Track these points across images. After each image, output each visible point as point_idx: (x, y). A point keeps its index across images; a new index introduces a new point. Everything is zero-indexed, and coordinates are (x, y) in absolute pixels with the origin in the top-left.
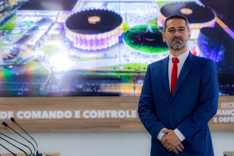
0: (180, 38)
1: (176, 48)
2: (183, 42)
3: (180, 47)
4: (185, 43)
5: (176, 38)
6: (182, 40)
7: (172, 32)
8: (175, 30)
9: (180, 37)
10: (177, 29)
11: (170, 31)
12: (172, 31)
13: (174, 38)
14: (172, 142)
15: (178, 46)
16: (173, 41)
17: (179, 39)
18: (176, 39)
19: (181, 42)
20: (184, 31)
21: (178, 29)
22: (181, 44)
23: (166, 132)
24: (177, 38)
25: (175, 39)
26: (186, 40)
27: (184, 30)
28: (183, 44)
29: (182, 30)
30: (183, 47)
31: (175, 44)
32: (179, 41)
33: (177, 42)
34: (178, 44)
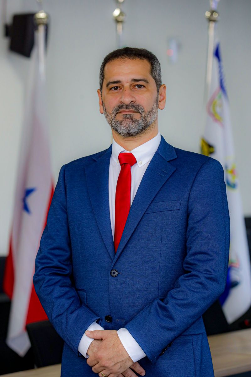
0: (133, 106)
2: (141, 117)
3: (135, 130)
4: (148, 119)
5: (125, 107)
6: (139, 112)
7: (116, 91)
9: (135, 104)
10: (127, 85)
11: (111, 89)
12: (116, 88)
13: (120, 107)
14: (113, 364)
15: (128, 128)
16: (117, 113)
17: (131, 109)
18: (125, 110)
19: (136, 116)
20: (143, 89)
21: (131, 85)
22: (134, 121)
23: (99, 336)
24: (127, 108)
25: (121, 110)
27: (144, 87)
28: (141, 121)
29: (140, 86)
31: (121, 122)
32: (131, 115)
33: (125, 118)
34: (129, 121)
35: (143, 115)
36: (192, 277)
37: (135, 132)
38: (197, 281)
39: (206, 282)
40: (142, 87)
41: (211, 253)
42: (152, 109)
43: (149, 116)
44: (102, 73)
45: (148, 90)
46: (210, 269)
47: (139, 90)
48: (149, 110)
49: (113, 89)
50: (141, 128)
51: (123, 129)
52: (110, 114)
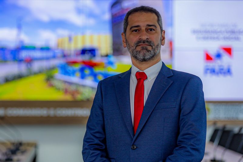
0: (148, 42)
1: (141, 58)
2: (152, 48)
3: (148, 57)
6: (150, 45)
7: (136, 33)
8: (141, 29)
9: (149, 41)
10: (143, 29)
11: (133, 31)
12: (136, 31)
13: (139, 42)
15: (144, 55)
16: (137, 46)
17: (146, 43)
18: (142, 44)
19: (149, 48)
20: (154, 32)
21: (146, 29)
22: (148, 51)
24: (144, 42)
25: (140, 44)
26: (158, 45)
27: (154, 30)
28: (152, 51)
29: (151, 30)
30: (153, 56)
31: (140, 52)
32: (146, 47)
33: (143, 49)
34: (145, 51)
35: (153, 47)
36: (182, 148)
37: (148, 58)
38: (185, 150)
39: (191, 151)
40: (153, 30)
41: (194, 134)
42: (159, 44)
43: (157, 48)
44: (126, 22)
45: (156, 32)
46: (193, 144)
47: (151, 32)
49: (134, 31)
50: (152, 56)
51: (141, 56)
52: (132, 47)
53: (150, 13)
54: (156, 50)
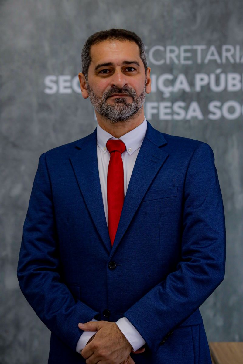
0: (126, 90)
1: (116, 117)
2: (134, 101)
3: (127, 115)
5: (117, 90)
6: (131, 96)
7: (106, 75)
9: (128, 88)
10: (118, 69)
11: (100, 72)
12: (105, 71)
13: (111, 91)
14: (110, 352)
15: (121, 112)
16: (108, 97)
17: (124, 92)
18: (117, 93)
19: (129, 100)
20: (135, 72)
21: (122, 68)
22: (128, 105)
23: (93, 326)
24: (120, 91)
25: (114, 94)
27: (135, 69)
28: (133, 105)
30: (134, 113)
31: (113, 107)
32: (124, 99)
33: (118, 102)
34: (121, 106)
35: (135, 99)
40: (133, 69)
42: (143, 92)
43: (140, 100)
45: (139, 73)
47: (130, 73)
48: (140, 93)
49: (102, 72)
51: (116, 114)
52: (100, 98)
53: (129, 40)
54: (140, 103)
